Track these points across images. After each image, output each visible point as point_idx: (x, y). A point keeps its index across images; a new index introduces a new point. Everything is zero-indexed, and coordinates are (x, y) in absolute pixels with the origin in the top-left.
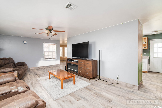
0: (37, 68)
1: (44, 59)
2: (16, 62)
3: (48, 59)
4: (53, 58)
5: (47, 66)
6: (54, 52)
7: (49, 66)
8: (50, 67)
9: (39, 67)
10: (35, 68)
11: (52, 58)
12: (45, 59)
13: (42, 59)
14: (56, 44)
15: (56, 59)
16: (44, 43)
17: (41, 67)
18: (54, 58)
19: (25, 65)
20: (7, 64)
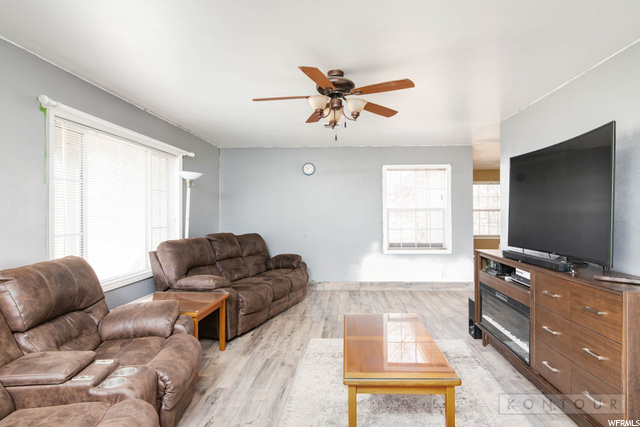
0: (353, 288)
1: (385, 245)
2: (274, 253)
3: (406, 246)
4: (435, 246)
5: (400, 284)
6: (438, 210)
7: (411, 284)
8: (412, 289)
9: (361, 284)
10: (346, 288)
11: (425, 246)
12: (392, 246)
13: (376, 245)
14: (448, 167)
15: (449, 251)
16: (385, 167)
17: (372, 284)
18: (440, 246)
19: (298, 267)
20: (230, 258)
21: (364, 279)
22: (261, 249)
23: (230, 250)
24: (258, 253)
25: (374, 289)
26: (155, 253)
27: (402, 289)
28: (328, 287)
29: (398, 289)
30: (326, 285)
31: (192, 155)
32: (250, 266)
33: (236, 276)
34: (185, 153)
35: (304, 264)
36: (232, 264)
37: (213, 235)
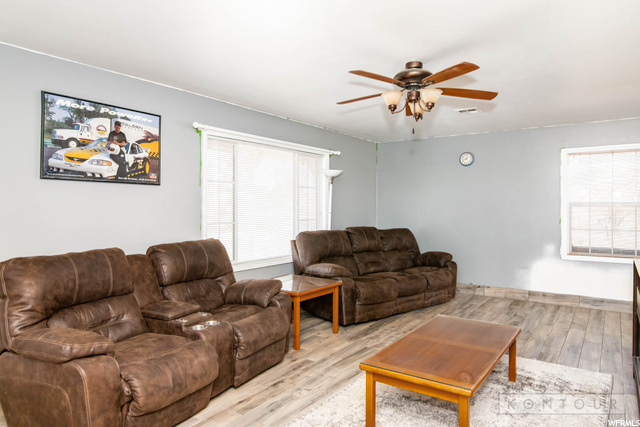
0: (519, 297)
1: (565, 249)
3: (596, 252)
5: (585, 300)
8: (603, 307)
9: (531, 294)
10: (510, 296)
12: (575, 250)
13: (550, 248)
17: (544, 295)
19: (446, 266)
20: (369, 251)
21: (533, 288)
22: (408, 245)
23: (367, 243)
24: (406, 248)
25: (547, 301)
26: (294, 241)
27: (588, 306)
28: (488, 292)
29: (581, 305)
30: (486, 291)
31: (339, 153)
32: (392, 261)
33: (372, 269)
34: (332, 152)
35: (454, 264)
36: (370, 257)
37: (352, 228)
